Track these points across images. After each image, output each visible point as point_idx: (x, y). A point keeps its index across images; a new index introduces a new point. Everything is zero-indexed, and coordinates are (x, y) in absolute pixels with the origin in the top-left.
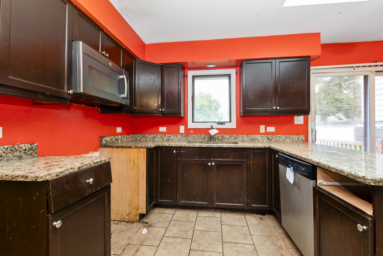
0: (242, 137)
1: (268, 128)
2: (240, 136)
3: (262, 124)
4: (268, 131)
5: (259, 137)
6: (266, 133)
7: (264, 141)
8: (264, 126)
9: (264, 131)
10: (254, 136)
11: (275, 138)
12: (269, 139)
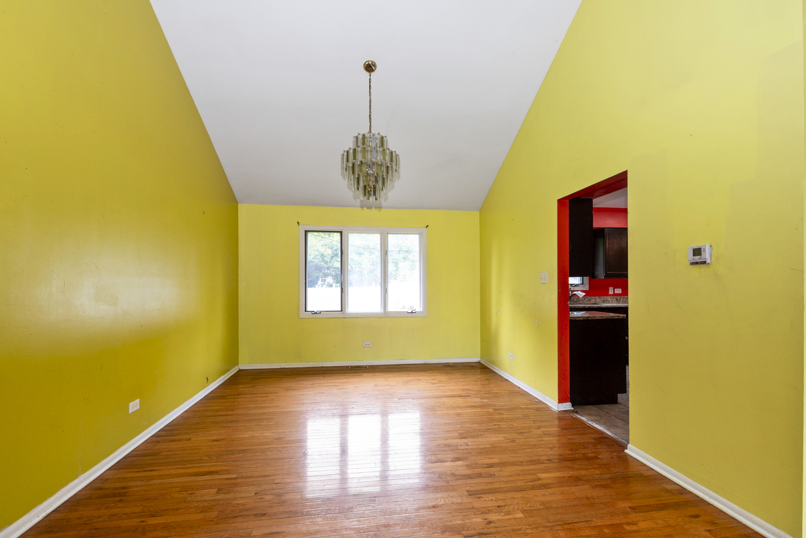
0: (595, 299)
1: (616, 290)
2: (594, 298)
3: (611, 286)
4: (616, 292)
5: (609, 298)
6: (615, 295)
7: (614, 302)
8: (612, 288)
9: (612, 293)
10: (605, 297)
11: (622, 299)
12: (617, 300)
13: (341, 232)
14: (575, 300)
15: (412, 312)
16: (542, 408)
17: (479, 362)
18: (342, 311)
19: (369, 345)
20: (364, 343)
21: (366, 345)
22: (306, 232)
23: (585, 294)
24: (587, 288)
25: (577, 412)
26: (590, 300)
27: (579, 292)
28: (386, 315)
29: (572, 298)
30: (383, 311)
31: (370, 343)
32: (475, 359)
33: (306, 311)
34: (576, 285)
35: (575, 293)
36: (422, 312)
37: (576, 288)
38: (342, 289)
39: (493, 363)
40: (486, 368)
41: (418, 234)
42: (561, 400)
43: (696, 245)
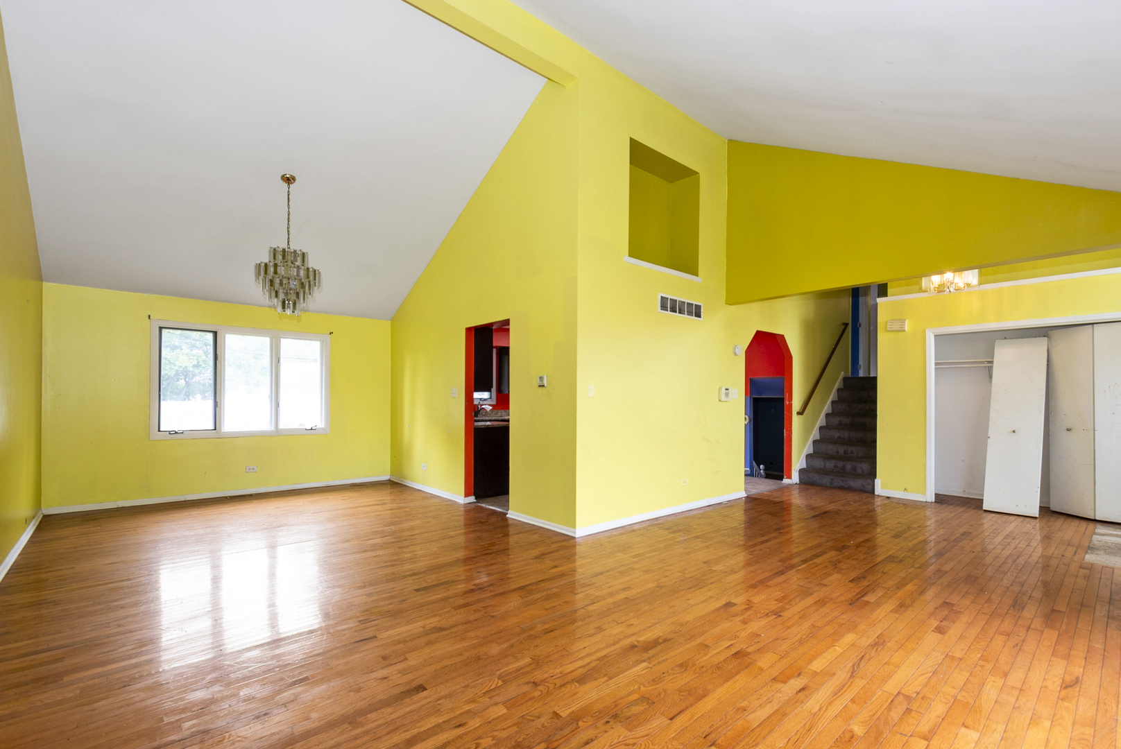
0: (501, 412)
13: (215, 333)
14: (484, 414)
15: (311, 429)
16: (452, 504)
17: (389, 480)
18: (215, 429)
19: (254, 469)
20: (248, 468)
21: (250, 469)
22: (161, 328)
23: (491, 408)
24: (494, 403)
25: (478, 502)
26: (496, 414)
27: (487, 406)
28: (278, 433)
29: (481, 412)
30: (273, 428)
31: (255, 467)
32: (386, 477)
33: (159, 431)
34: (485, 400)
35: (483, 407)
36: (324, 429)
37: (485, 402)
38: (216, 404)
39: (404, 478)
40: (398, 483)
41: (320, 340)
42: (467, 495)
43: (540, 375)
